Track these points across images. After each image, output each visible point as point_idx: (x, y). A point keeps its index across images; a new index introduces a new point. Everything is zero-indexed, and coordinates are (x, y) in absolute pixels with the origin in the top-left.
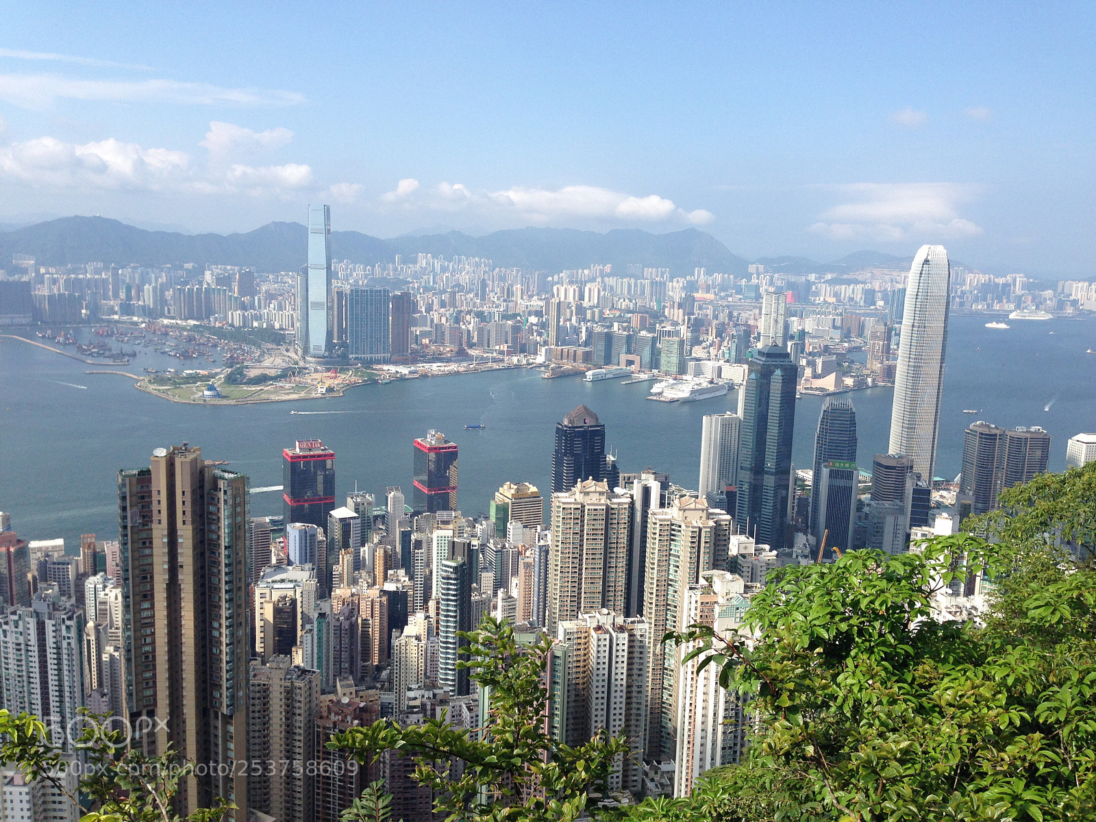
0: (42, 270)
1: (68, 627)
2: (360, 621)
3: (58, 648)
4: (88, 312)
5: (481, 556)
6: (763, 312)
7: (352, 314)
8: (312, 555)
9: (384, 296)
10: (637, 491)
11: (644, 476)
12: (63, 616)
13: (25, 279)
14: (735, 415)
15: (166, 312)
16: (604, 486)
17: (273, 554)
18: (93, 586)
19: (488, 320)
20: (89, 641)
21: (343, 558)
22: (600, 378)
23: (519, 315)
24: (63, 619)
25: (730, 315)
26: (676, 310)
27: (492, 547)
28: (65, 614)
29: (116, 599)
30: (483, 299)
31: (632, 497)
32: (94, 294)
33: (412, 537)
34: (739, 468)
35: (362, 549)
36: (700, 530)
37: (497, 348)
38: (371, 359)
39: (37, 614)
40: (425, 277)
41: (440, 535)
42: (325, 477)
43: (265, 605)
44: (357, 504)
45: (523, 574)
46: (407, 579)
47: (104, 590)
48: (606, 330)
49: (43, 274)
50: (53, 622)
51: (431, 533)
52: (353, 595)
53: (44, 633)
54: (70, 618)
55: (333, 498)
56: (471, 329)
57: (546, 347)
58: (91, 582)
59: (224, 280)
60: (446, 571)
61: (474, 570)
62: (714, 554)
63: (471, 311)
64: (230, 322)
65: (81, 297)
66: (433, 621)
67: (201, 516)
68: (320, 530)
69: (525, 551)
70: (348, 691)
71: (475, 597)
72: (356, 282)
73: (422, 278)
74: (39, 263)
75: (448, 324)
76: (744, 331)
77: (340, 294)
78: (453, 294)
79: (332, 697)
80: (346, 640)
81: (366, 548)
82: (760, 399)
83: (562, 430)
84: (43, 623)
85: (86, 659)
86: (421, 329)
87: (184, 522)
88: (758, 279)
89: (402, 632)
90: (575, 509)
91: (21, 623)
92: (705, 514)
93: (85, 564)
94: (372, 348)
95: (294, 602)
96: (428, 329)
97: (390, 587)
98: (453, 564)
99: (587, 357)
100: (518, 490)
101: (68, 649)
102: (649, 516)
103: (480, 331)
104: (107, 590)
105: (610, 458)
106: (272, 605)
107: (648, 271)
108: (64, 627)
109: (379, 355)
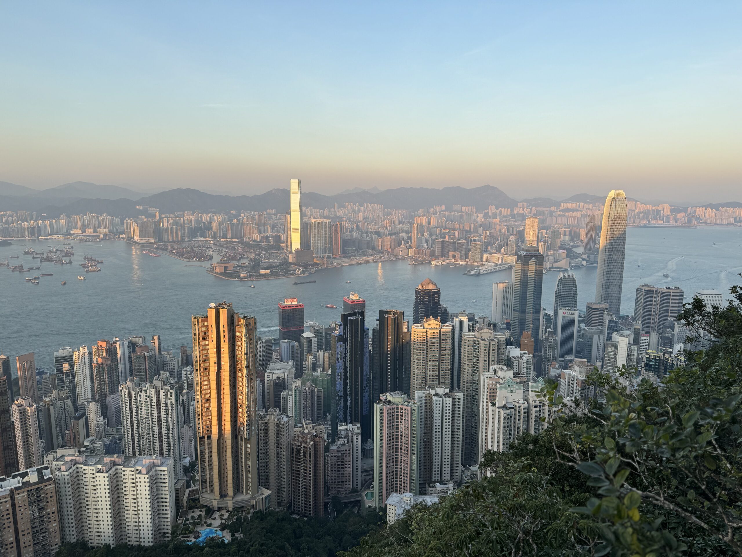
1: (171, 393)
3: (166, 404)
6: (526, 228)
8: (293, 356)
9: (329, 225)
10: (456, 322)
16: (438, 320)
17: (274, 356)
18: (186, 372)
19: (381, 236)
20: (183, 400)
21: (308, 358)
24: (169, 389)
25: (508, 230)
31: (453, 326)
34: (513, 310)
35: (318, 353)
36: (489, 343)
38: (323, 256)
39: (156, 387)
40: (350, 215)
43: (270, 382)
44: (315, 330)
48: (442, 240)
49: (163, 218)
50: (164, 391)
53: (159, 396)
55: (303, 328)
57: (411, 249)
62: (498, 356)
63: (373, 231)
64: (253, 239)
68: (297, 343)
76: (515, 238)
78: (364, 223)
79: (301, 429)
80: (309, 399)
83: (418, 291)
84: (159, 391)
87: (224, 341)
90: (423, 332)
91: (148, 391)
92: (492, 335)
93: (182, 361)
94: (322, 252)
95: (284, 380)
99: (432, 254)
101: (171, 404)
102: (463, 336)
106: (273, 381)
107: (464, 208)
109: (327, 255)
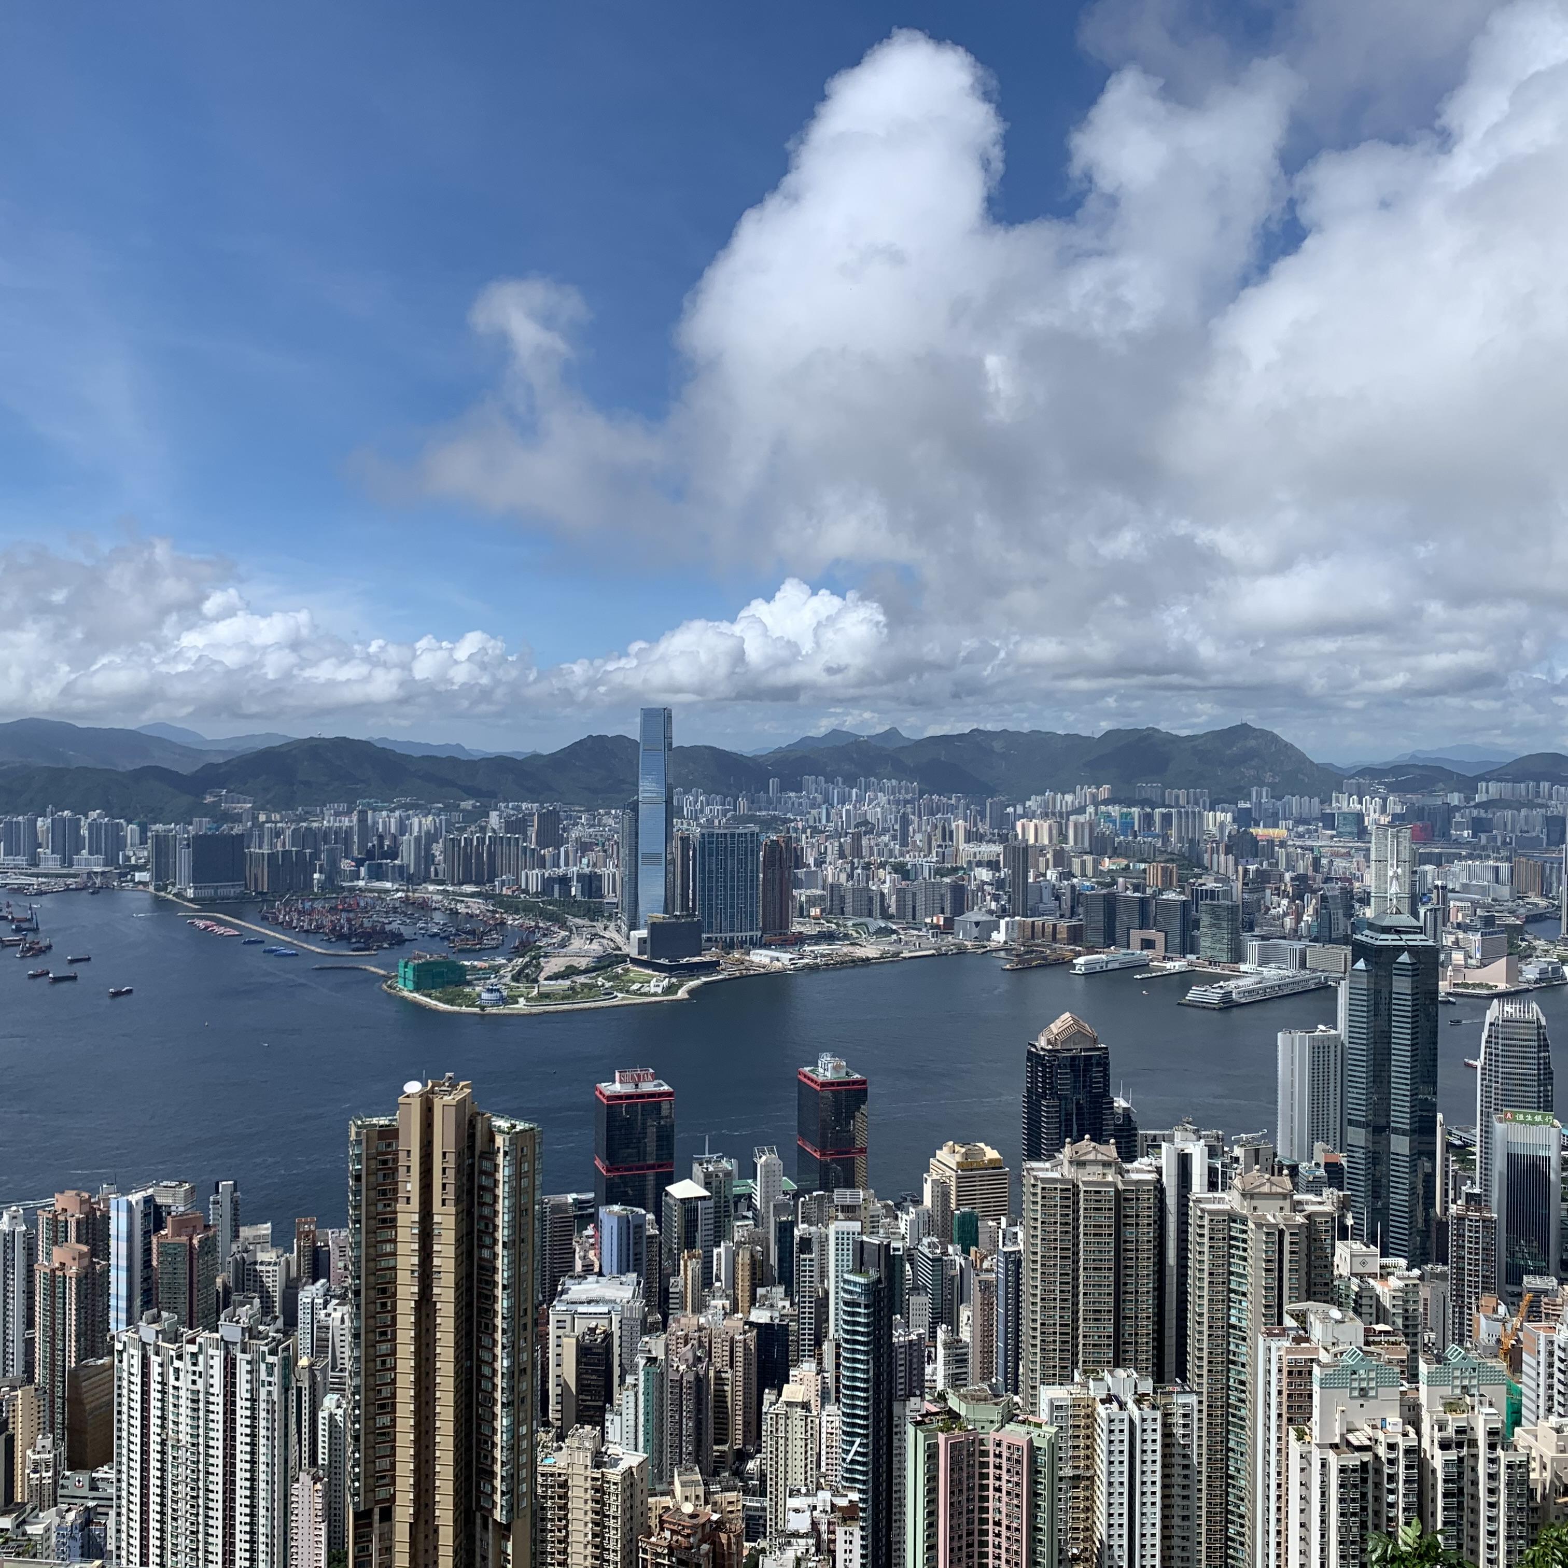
0: (262, 818)
1: (270, 1367)
2: (712, 1374)
3: (254, 1399)
4: (323, 877)
5: (908, 1267)
6: (1373, 856)
7: (703, 871)
8: (638, 1259)
9: (752, 842)
10: (1166, 1159)
11: (1178, 1135)
12: (263, 1348)
13: (237, 829)
14: (1333, 1032)
15: (433, 874)
16: (1110, 1151)
17: (577, 1256)
18: (309, 1300)
19: (912, 877)
20: (299, 1390)
21: (686, 1266)
22: (1098, 969)
23: (962, 868)
24: (264, 1352)
25: (1316, 862)
26: (1222, 857)
27: (926, 1251)
28: (267, 1345)
29: (343, 1321)
30: (904, 843)
31: (1159, 1171)
32: (331, 851)
33: (796, 1232)
34: (1345, 1123)
35: (715, 1251)
36: (1281, 1232)
37: (928, 920)
38: (732, 939)
39: (227, 1345)
40: (814, 812)
41: (840, 1229)
42: (659, 1128)
43: (565, 1340)
44: (708, 1175)
45: (979, 1301)
46: (787, 1304)
47: (325, 1308)
48: (1104, 891)
49: (264, 823)
50: (248, 1357)
51: (827, 1226)
52: (700, 1329)
53: (234, 1375)
54: (273, 1352)
55: (671, 1166)
56: (886, 891)
57: (1007, 919)
58: (310, 1294)
59: (517, 825)
60: (850, 1292)
61: (897, 1291)
62: (1308, 1274)
63: (886, 862)
64: (523, 887)
65: (315, 855)
66: (830, 1376)
67: (470, 1192)
68: (651, 1217)
69: (982, 1261)
70: (690, 1492)
71: (899, 1337)
72: (710, 822)
73: (809, 813)
74: (257, 808)
75: (850, 883)
76: (1341, 888)
77: (685, 840)
78: (857, 838)
79: (667, 1501)
80: (688, 1405)
81: (722, 1250)
82: (1376, 1004)
83: (1039, 1056)
84: (234, 1358)
85: (294, 1420)
86: (808, 892)
87: (444, 1203)
88: (1360, 802)
89: (780, 1395)
90: (1062, 1190)
91: (201, 1358)
92: (1287, 1204)
93: (299, 1266)
94: (732, 925)
95: (608, 1335)
96: (819, 892)
97: (760, 1316)
98: (861, 1280)
99: (1075, 935)
100: (966, 1155)
101: (268, 1402)
102: (1191, 1204)
103: (901, 893)
104: (330, 1307)
105: (1120, 1103)
106: (574, 1340)
107: (1170, 794)
108: (263, 1367)
109: (744, 934)
